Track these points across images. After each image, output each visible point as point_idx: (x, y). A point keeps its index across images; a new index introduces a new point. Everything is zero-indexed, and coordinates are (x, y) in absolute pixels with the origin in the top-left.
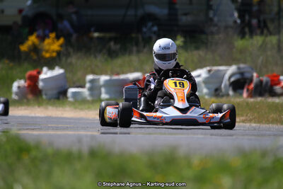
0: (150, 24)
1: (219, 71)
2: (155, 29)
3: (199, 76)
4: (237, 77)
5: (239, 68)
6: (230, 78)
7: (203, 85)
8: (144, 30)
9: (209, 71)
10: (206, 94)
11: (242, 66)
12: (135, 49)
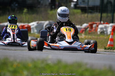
0: (15, 3)
1: (41, 23)
2: (17, 5)
3: (33, 25)
4: (49, 26)
5: (50, 22)
6: (46, 26)
7: (35, 29)
8: (12, 5)
9: (38, 23)
10: (36, 32)
11: (51, 21)
12: (8, 13)
